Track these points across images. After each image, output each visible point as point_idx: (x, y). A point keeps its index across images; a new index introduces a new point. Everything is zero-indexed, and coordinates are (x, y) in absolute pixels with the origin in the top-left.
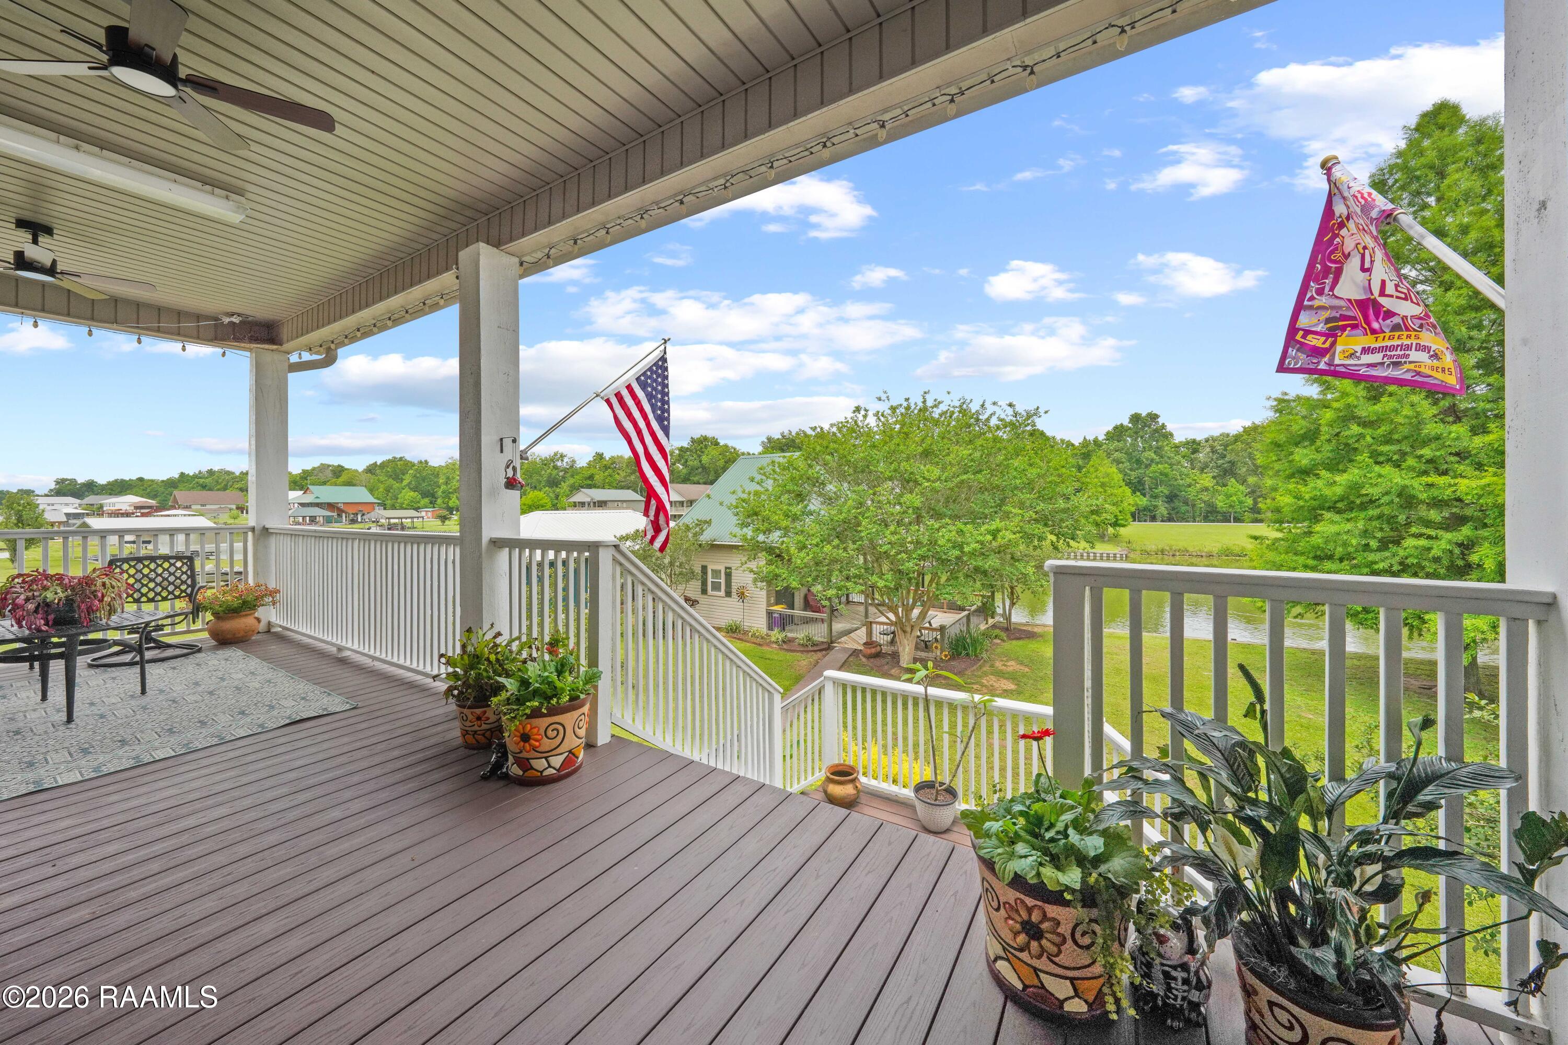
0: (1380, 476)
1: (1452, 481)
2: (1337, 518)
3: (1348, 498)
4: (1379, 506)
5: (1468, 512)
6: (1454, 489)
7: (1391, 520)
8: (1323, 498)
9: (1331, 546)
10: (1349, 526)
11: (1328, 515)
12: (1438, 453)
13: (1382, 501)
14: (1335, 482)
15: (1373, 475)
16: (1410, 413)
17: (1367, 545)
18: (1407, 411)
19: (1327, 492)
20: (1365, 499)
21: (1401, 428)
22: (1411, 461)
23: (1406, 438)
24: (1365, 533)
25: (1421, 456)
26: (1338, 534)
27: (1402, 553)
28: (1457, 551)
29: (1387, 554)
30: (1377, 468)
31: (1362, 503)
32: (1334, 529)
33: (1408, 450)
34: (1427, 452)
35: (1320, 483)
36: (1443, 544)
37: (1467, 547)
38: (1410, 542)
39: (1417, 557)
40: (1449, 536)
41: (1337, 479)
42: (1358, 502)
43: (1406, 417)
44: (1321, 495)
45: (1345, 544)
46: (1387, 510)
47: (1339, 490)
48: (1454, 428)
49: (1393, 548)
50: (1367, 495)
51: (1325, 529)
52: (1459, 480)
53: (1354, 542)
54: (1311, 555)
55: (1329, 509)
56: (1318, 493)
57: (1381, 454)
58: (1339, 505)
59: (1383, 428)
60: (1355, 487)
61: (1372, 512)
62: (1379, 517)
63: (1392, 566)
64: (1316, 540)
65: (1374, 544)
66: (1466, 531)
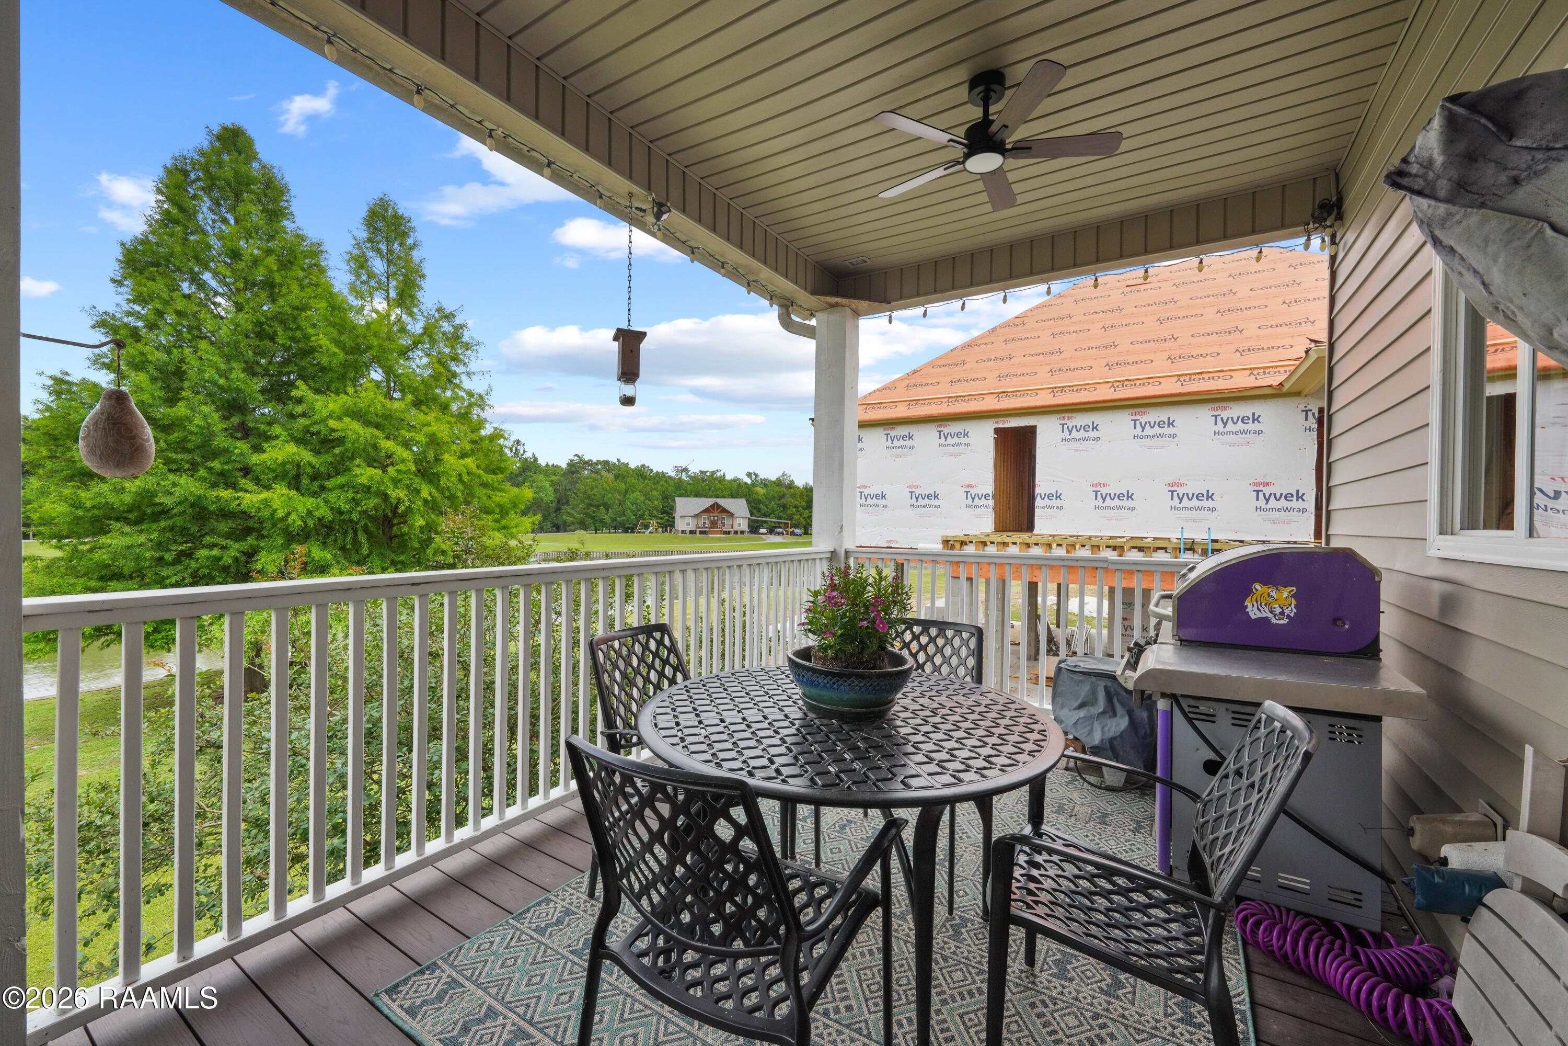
0: (175, 484)
1: (236, 495)
2: (127, 529)
3: (139, 507)
4: (172, 517)
5: (251, 523)
6: (238, 502)
7: (184, 531)
8: (109, 507)
9: (121, 562)
10: (142, 539)
11: (116, 525)
12: (226, 467)
13: (175, 511)
14: (123, 488)
15: (167, 483)
16: (202, 423)
17: (161, 559)
18: (198, 421)
19: (112, 499)
20: (157, 509)
21: (193, 438)
22: (202, 472)
23: (199, 447)
24: (159, 545)
25: (211, 469)
26: (128, 547)
27: (194, 565)
28: (243, 559)
29: (179, 567)
30: (171, 477)
31: (153, 513)
32: (126, 541)
33: (200, 460)
34: (216, 465)
35: (104, 488)
36: (232, 553)
37: (250, 555)
38: (203, 553)
39: (208, 567)
40: (237, 546)
41: (127, 484)
42: (149, 511)
43: (198, 426)
44: (107, 503)
45: (138, 558)
46: (179, 521)
47: (127, 498)
48: (239, 444)
49: (186, 562)
50: (161, 504)
51: (114, 542)
52: (240, 494)
53: (148, 555)
54: (95, 576)
55: (117, 519)
56: (103, 501)
57: (174, 461)
58: (132, 516)
59: (176, 435)
60: (147, 496)
61: (163, 524)
62: (172, 529)
63: (184, 579)
64: (98, 556)
65: (169, 557)
66: (251, 540)
